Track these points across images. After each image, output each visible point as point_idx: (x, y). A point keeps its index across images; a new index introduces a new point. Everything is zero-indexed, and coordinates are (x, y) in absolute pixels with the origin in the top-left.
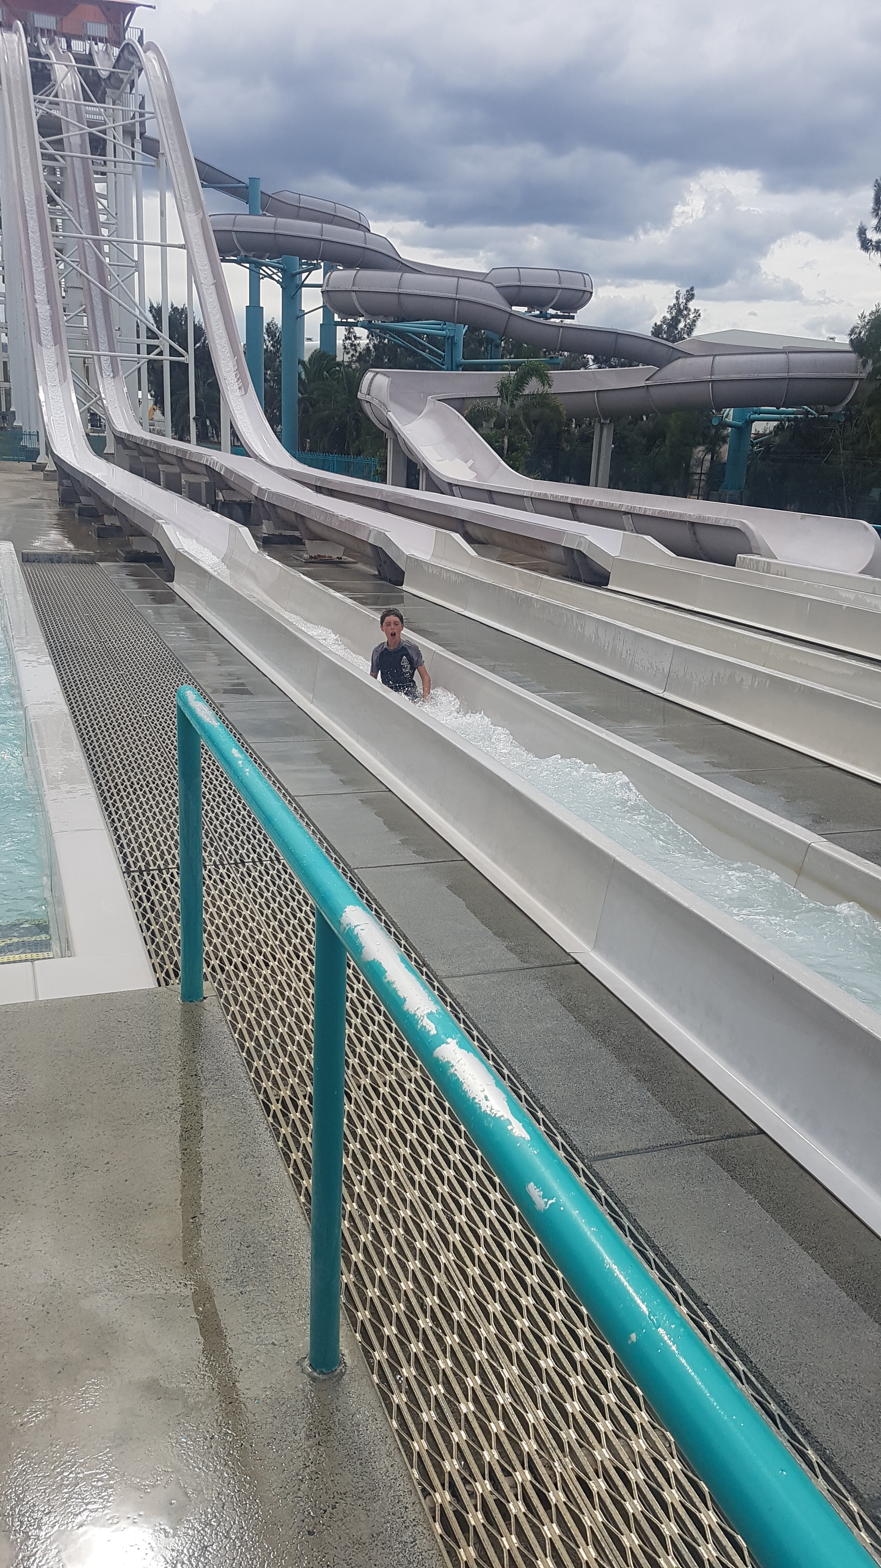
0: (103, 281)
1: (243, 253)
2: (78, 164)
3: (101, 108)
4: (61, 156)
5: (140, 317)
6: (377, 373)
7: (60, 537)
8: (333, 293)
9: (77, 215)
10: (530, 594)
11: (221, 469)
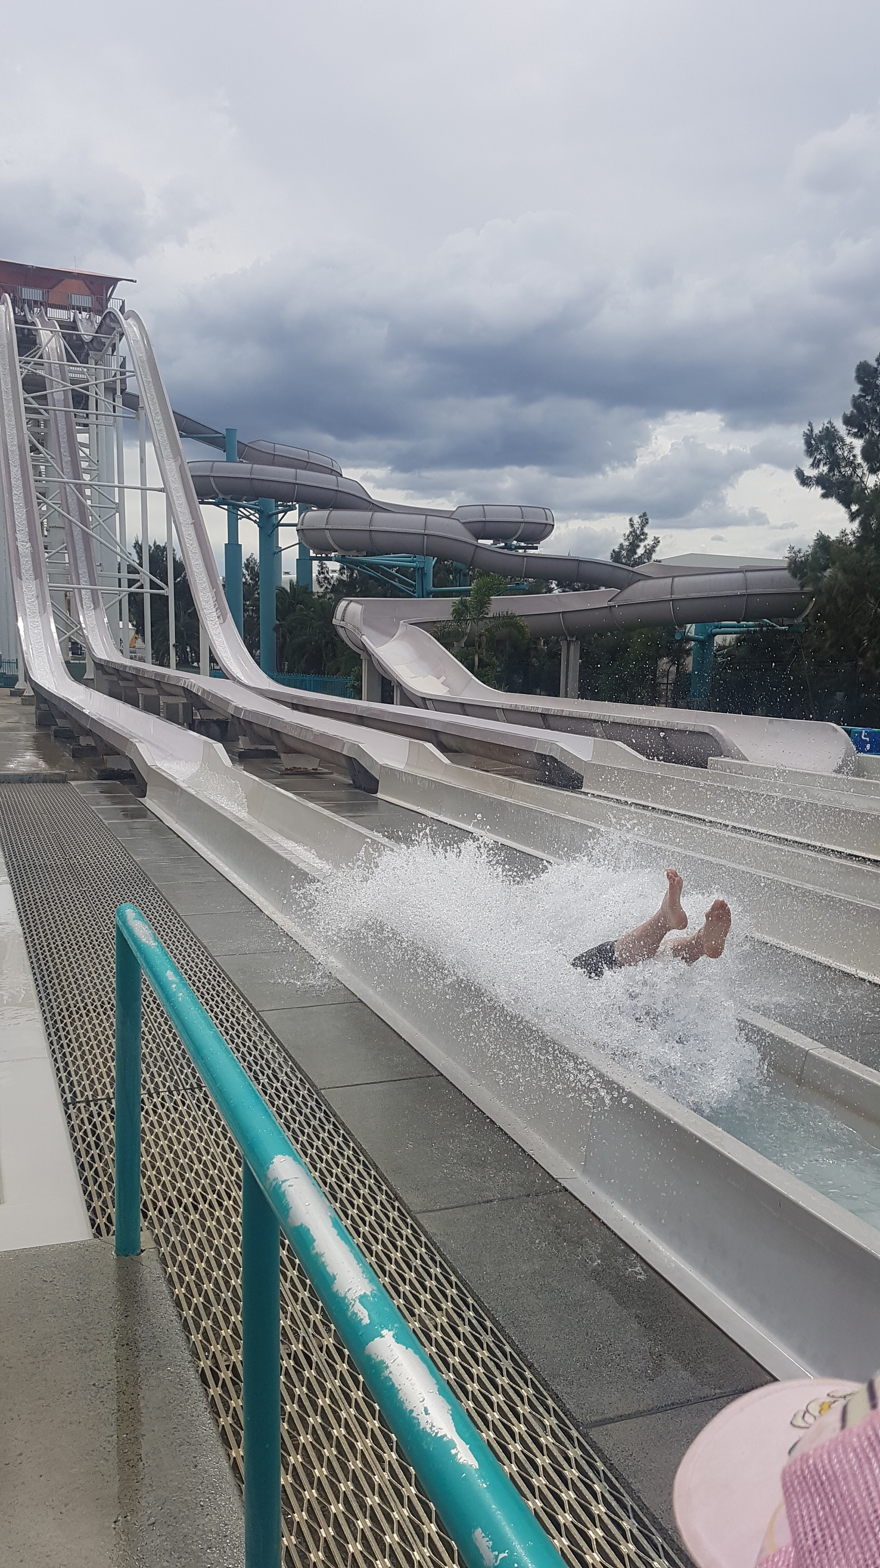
0: (84, 520)
1: (221, 496)
2: (61, 417)
3: (84, 367)
4: (46, 410)
5: (121, 554)
6: (351, 601)
7: (35, 759)
8: (308, 531)
9: (60, 462)
10: (503, 798)
11: (198, 691)
